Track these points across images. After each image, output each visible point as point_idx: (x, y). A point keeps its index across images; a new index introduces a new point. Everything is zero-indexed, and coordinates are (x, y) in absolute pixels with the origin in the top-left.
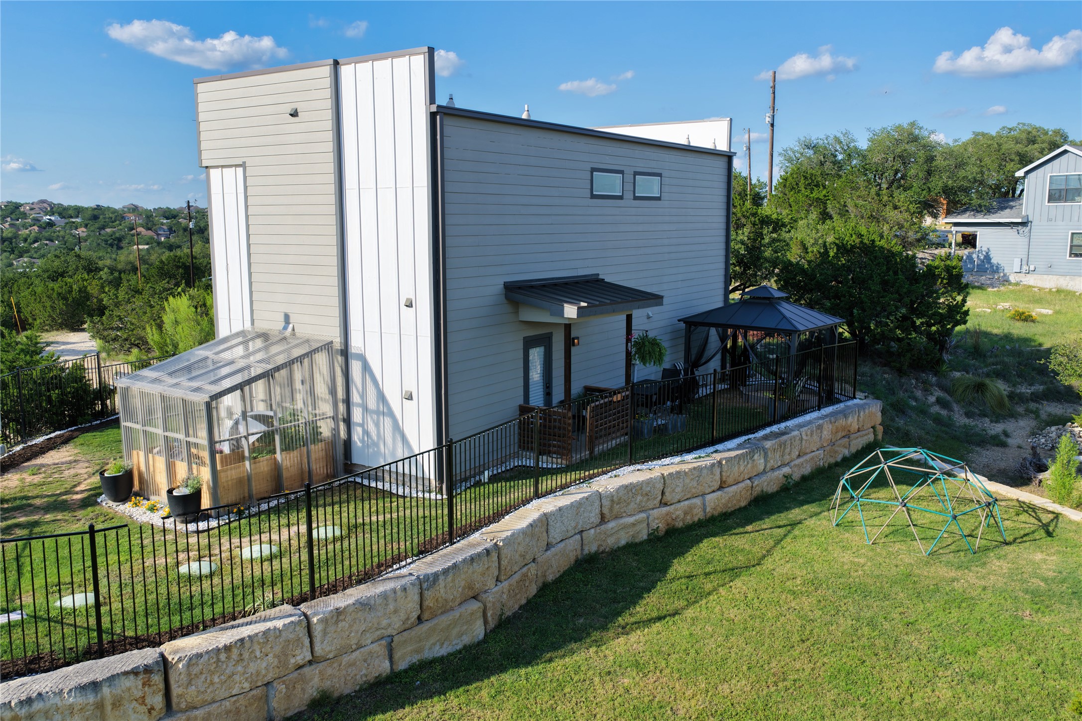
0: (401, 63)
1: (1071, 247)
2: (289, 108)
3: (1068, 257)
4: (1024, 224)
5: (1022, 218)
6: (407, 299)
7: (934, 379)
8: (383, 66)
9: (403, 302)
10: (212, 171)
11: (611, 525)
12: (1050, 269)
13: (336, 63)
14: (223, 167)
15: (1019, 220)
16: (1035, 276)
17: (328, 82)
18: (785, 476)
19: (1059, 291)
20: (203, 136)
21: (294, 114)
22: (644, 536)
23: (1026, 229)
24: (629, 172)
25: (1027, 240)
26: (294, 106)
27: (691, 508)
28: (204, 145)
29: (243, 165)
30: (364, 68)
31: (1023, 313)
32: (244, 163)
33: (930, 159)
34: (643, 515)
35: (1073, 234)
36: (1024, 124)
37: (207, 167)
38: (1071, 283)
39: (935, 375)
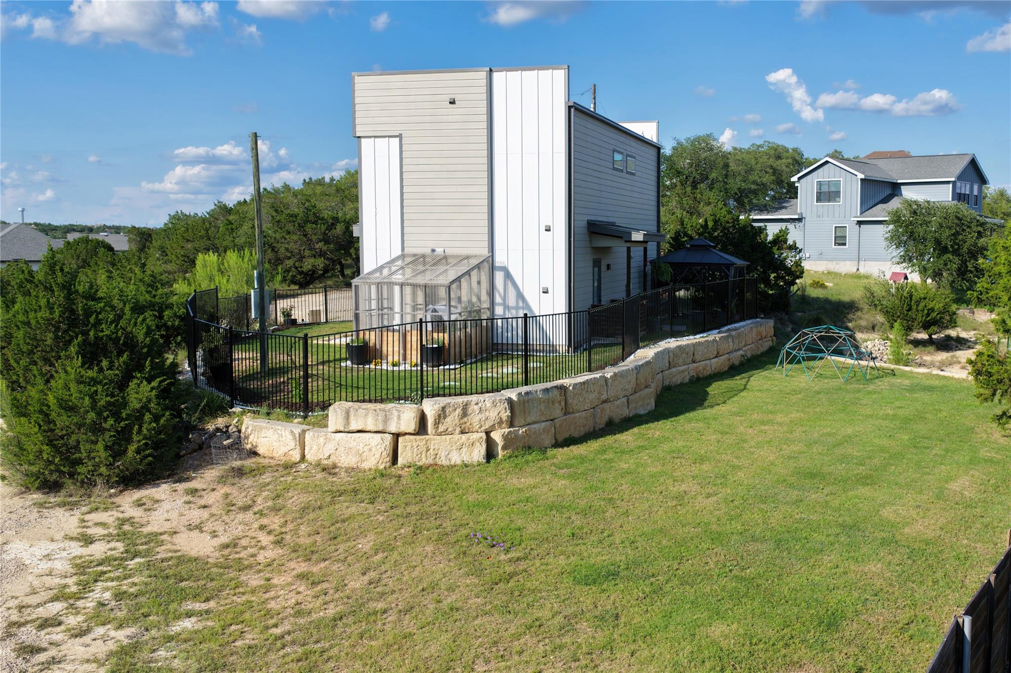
0: (545, 74)
1: (835, 237)
2: (448, 98)
3: (833, 246)
4: (799, 220)
5: (798, 215)
6: (546, 226)
7: (786, 317)
8: (530, 76)
9: (543, 228)
10: (363, 140)
11: (674, 370)
12: (821, 256)
13: (491, 70)
14: (375, 137)
15: (796, 217)
16: (811, 262)
17: (484, 82)
18: (742, 356)
19: (829, 273)
20: (358, 114)
21: (452, 102)
22: (687, 380)
23: (801, 224)
24: (625, 154)
25: (802, 233)
26: (452, 96)
27: (706, 366)
28: (358, 121)
29: (400, 136)
30: (514, 76)
31: (819, 282)
32: (401, 134)
33: (727, 166)
34: (686, 367)
35: (836, 227)
36: (769, 143)
37: (359, 137)
38: (837, 267)
39: (787, 314)
